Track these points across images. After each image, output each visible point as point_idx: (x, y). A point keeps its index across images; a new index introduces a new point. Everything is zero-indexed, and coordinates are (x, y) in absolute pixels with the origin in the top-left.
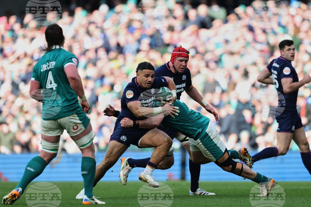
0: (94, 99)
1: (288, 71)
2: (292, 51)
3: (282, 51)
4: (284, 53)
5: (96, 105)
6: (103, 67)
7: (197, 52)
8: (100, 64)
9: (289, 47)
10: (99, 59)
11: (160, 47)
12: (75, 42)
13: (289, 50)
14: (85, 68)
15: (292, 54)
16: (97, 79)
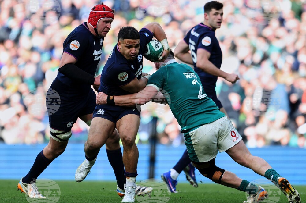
0: (40, 76)
1: (208, 42)
2: (219, 16)
3: (206, 14)
4: (210, 17)
5: (43, 83)
6: (52, 35)
7: (173, 19)
8: (48, 31)
9: (217, 11)
10: (49, 25)
11: (125, 11)
12: (18, 3)
13: (216, 14)
14: (31, 35)
15: (219, 19)
16: (45, 51)
